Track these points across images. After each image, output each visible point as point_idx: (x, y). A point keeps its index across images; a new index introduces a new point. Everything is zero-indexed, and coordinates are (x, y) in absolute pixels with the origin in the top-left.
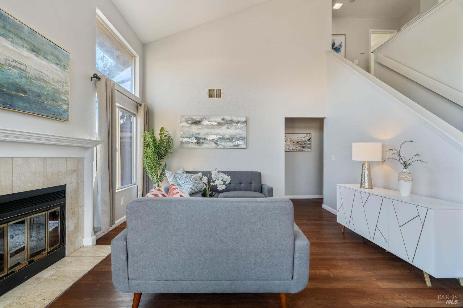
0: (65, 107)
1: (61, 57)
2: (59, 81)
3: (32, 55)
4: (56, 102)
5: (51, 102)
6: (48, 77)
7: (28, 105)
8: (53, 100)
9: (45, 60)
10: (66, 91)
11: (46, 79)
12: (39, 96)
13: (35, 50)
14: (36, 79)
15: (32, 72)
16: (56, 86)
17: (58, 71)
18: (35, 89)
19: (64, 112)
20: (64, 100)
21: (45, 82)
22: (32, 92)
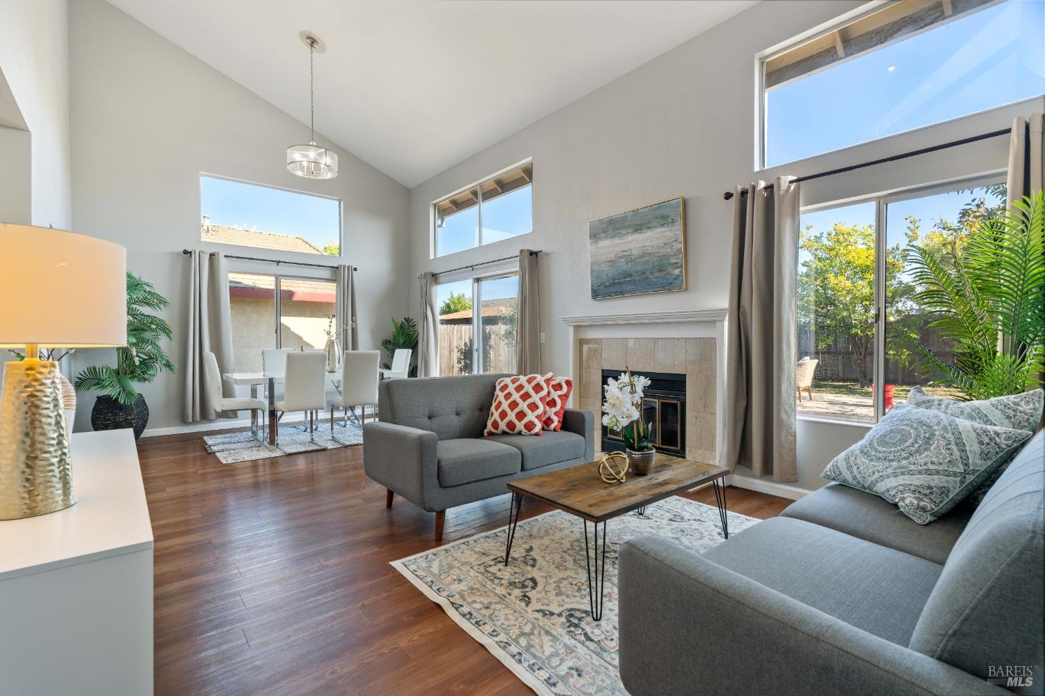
0: (677, 272)
1: (665, 211)
2: (666, 244)
3: (637, 236)
4: (663, 271)
5: (657, 274)
6: (652, 246)
7: (634, 287)
8: (660, 271)
9: (649, 230)
10: (678, 251)
11: (650, 251)
12: (644, 273)
13: (638, 228)
14: (641, 257)
15: (636, 253)
16: (662, 252)
17: (665, 232)
18: (639, 268)
19: (675, 279)
20: (675, 263)
21: (650, 254)
22: (637, 272)
